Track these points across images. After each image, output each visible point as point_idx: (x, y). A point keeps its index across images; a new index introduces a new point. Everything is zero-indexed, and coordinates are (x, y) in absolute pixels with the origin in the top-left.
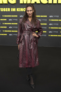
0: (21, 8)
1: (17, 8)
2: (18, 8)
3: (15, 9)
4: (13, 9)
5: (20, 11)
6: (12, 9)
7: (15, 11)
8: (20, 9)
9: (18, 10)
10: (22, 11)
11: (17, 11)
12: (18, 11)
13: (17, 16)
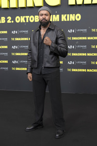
0: (71, 15)
1: (62, 15)
2: (65, 15)
3: (58, 16)
4: (54, 16)
5: (68, 20)
7: (58, 20)
8: (68, 15)
9: (64, 18)
10: (74, 20)
11: (62, 20)
12: (65, 20)
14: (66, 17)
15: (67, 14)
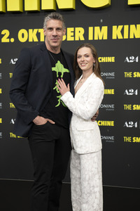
0: (133, 26)
1: (114, 27)
2: (120, 27)
3: (105, 29)
4: (97, 28)
5: (126, 37)
6: (91, 29)
7: (105, 38)
8: (126, 27)
9: (117, 32)
10: (138, 36)
11: (114, 37)
12: (120, 37)
13: (111, 59)
14: (122, 32)
15: (124, 24)
